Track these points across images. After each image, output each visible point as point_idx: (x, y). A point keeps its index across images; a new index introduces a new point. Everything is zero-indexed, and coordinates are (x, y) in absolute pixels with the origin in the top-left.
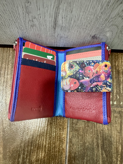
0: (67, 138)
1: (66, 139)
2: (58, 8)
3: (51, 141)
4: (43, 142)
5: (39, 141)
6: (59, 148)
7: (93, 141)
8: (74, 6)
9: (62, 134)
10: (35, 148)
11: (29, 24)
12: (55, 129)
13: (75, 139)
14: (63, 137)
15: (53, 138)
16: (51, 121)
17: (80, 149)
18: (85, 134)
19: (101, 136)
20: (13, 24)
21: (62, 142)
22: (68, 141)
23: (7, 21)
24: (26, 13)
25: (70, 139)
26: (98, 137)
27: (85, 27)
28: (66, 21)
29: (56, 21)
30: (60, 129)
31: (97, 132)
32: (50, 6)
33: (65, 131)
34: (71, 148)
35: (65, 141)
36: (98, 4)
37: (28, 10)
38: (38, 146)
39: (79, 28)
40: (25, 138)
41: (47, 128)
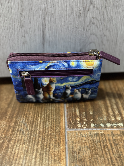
11: (21, 40)
20: (8, 42)
24: (20, 27)
28: (52, 34)
32: (38, 18)
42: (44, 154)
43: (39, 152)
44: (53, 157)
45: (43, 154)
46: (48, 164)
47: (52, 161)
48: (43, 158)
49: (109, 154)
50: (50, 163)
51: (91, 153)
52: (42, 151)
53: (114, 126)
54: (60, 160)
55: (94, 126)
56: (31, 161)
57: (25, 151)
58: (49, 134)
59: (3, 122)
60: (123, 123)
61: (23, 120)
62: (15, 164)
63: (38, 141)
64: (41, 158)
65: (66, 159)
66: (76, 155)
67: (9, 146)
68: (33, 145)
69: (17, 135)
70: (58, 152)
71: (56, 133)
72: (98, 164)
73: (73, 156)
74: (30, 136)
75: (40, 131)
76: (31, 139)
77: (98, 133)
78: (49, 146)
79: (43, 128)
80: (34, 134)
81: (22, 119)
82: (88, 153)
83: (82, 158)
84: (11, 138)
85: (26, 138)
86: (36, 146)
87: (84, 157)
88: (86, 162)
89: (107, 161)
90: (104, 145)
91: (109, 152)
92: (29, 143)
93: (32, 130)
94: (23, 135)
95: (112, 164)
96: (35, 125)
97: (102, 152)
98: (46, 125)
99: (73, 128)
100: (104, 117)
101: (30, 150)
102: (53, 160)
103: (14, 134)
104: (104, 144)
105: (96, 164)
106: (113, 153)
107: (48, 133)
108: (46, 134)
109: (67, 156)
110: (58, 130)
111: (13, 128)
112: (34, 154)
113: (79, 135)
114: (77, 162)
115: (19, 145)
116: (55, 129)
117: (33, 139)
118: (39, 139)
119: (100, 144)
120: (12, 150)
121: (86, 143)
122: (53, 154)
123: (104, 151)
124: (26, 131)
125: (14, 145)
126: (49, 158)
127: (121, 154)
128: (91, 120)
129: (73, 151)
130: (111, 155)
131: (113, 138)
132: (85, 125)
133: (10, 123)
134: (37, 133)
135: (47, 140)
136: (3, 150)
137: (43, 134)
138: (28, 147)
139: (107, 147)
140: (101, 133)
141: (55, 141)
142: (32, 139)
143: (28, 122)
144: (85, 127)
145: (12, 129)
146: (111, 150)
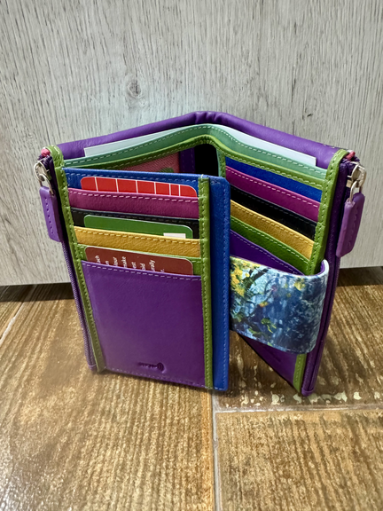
16: (155, 467)
18: (285, 507)
31: (325, 494)
33: (207, 499)
41: (142, 490)
42: (163, 475)
43: (152, 468)
44: (184, 483)
45: (160, 474)
46: (172, 502)
47: (180, 493)
48: (159, 484)
49: (317, 478)
50: (176, 499)
51: (274, 473)
52: (158, 467)
53: (325, 401)
54: (201, 492)
55: (279, 401)
56: (130, 494)
57: (117, 465)
58: (175, 422)
59: (71, 389)
60: (346, 393)
61: (116, 384)
62: (93, 503)
63: (149, 440)
64: (155, 486)
65: (215, 489)
66: (239, 477)
67: (80, 453)
68: (137, 450)
69: (100, 423)
70: (196, 468)
71: (190, 419)
72: (294, 505)
73: (231, 480)
74: (132, 427)
75: (153, 415)
76: (131, 434)
77: (289, 419)
78: (175, 452)
79: (161, 407)
80: (139, 422)
81: (113, 383)
82: (268, 474)
83: (254, 488)
84: (87, 432)
85: (122, 431)
86: (143, 453)
87: (258, 485)
88: (264, 499)
89: (314, 496)
90: (305, 451)
91: (318, 470)
92: (128, 446)
93: (134, 412)
94: (115, 425)
95: (328, 507)
96: (143, 398)
97: (301, 469)
98: (167, 398)
99: (230, 405)
101: (129, 463)
102: (184, 491)
103: (94, 422)
104: (303, 447)
105: (288, 505)
106: (329, 474)
107: (172, 419)
108: (168, 421)
109: (217, 480)
110: (194, 411)
111: (93, 405)
112: (139, 474)
113: (245, 423)
114: (241, 499)
115: (105, 451)
116: (187, 408)
117: (137, 433)
118: (150, 435)
119: (296, 448)
120: (88, 465)
121: (262, 445)
122: (183, 475)
123: (305, 469)
124: (123, 412)
125: (92, 451)
126: (174, 485)
127: (347, 477)
128: (272, 386)
129: (230, 466)
131: (324, 432)
132: (258, 397)
133: (85, 392)
134: (146, 419)
135: (170, 438)
136: (66, 465)
137: (160, 422)
138: (126, 456)
139: (312, 458)
140: (295, 418)
141: (189, 439)
142: (134, 434)
143: (126, 391)
144: (258, 404)
145: (89, 407)
146: (322, 466)
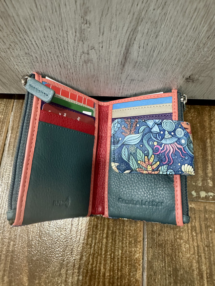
0: (143, 259)
1: (141, 262)
2: (134, 31)
3: (113, 266)
4: (100, 267)
5: (92, 264)
6: (128, 280)
7: (191, 266)
8: (162, 27)
9: (134, 252)
10: (86, 278)
11: (81, 58)
12: (121, 243)
13: (158, 261)
14: (136, 258)
15: (118, 259)
16: (113, 228)
17: (168, 281)
18: (177, 253)
19: (206, 258)
20: (55, 59)
21: (135, 266)
22: (146, 266)
23: (45, 54)
24: (80, 40)
25: (149, 262)
26: (201, 258)
27: (176, 61)
28: (144, 52)
29: (127, 53)
30: (130, 243)
31: (198, 249)
32: (121, 27)
33: (139, 246)
34: (151, 279)
35: (140, 265)
36: (204, 22)
37: (83, 36)
38: (91, 274)
39: (165, 64)
40: (67, 259)
41: (107, 240)
42: (118, 233)
43: (111, 229)
46: (122, 247)
47: (126, 243)
48: (115, 238)
49: (196, 241)
50: (124, 245)
51: (174, 236)
53: (209, 197)
57: (93, 226)
66: (156, 236)
70: (135, 231)
72: (182, 253)
73: (152, 238)
82: (171, 237)
83: (163, 243)
87: (165, 242)
88: (168, 248)
89: (192, 250)
90: (192, 226)
91: (197, 237)
95: (198, 255)
97: (189, 236)
100: (198, 180)
101: (99, 225)
102: (128, 242)
104: (192, 224)
112: (105, 231)
114: (156, 247)
122: (128, 234)
126: (123, 238)
127: (211, 242)
129: (152, 231)
130: (199, 243)
131: (205, 216)
139: (195, 230)
146: (200, 235)
